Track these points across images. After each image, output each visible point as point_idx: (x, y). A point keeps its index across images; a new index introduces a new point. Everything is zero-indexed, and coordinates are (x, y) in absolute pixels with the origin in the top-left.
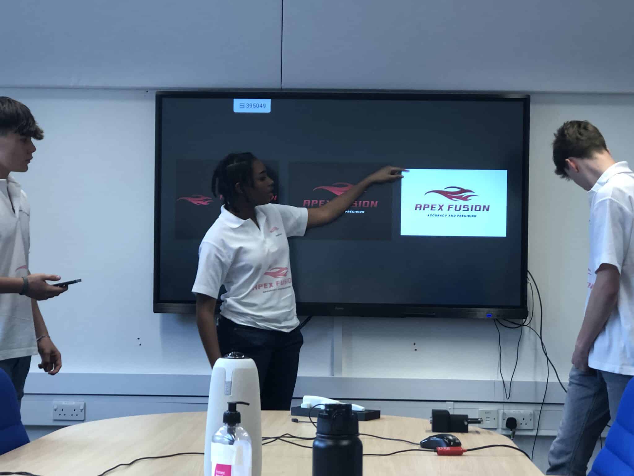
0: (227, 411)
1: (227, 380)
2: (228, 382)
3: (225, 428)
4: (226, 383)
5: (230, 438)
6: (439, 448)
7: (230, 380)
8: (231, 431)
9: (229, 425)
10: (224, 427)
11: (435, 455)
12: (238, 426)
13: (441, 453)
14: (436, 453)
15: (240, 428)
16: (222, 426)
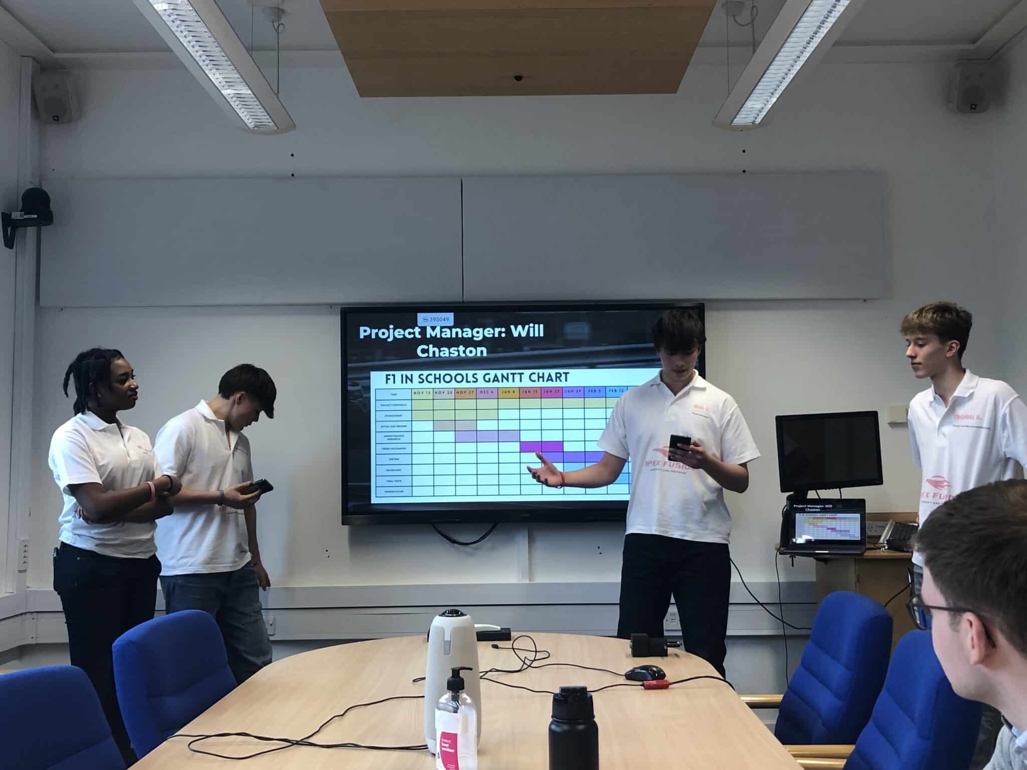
0: (451, 677)
1: (446, 639)
2: (447, 641)
3: (449, 695)
4: (445, 642)
5: (455, 706)
6: (646, 682)
7: (449, 639)
8: (455, 698)
9: (453, 692)
10: (448, 693)
11: (642, 689)
12: (462, 693)
13: (648, 688)
14: (642, 687)
15: (464, 695)
16: (446, 694)
